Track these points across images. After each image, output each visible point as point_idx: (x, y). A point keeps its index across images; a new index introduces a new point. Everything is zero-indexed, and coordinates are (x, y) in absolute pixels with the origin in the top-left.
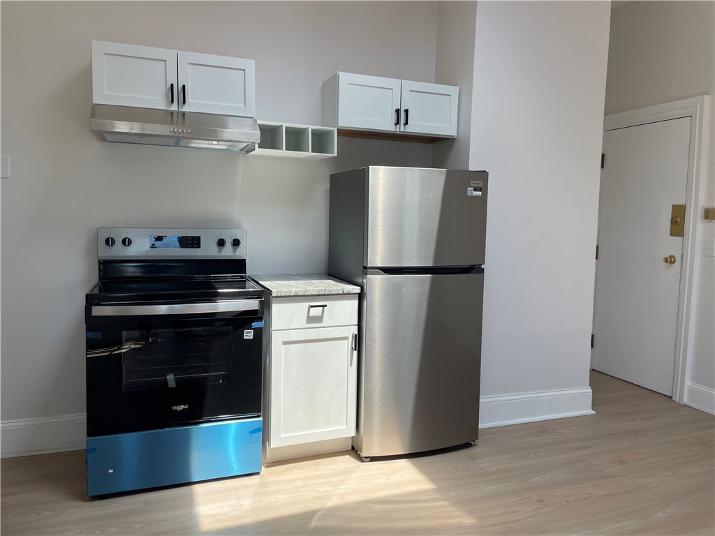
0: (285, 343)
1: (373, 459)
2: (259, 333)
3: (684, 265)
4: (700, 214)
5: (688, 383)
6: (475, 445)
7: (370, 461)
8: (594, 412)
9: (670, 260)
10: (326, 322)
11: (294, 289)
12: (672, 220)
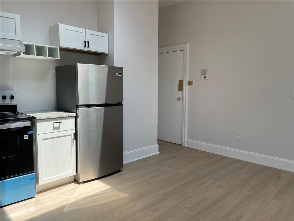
0: (43, 140)
1: (84, 182)
2: (31, 136)
3: (183, 101)
4: (187, 83)
5: (186, 139)
6: (122, 170)
7: (83, 183)
8: (159, 153)
9: (179, 99)
10: (61, 129)
11: (46, 116)
12: (179, 85)
